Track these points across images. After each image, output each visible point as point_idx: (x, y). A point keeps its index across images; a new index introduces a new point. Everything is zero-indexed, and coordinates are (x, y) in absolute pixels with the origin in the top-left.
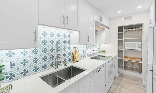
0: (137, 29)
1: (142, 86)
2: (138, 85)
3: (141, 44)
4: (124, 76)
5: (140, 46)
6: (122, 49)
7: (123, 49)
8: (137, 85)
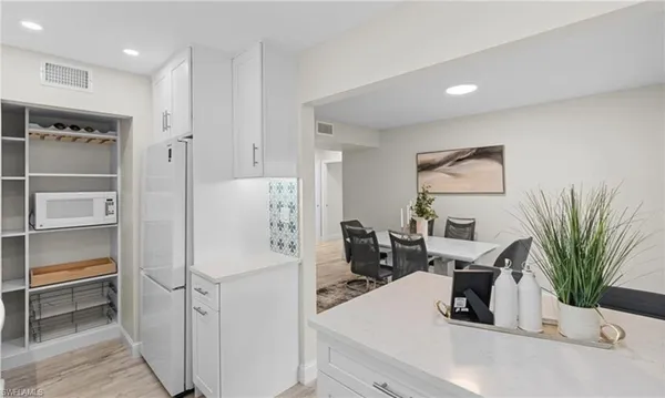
0: (96, 135)
1: (132, 366)
2: (120, 370)
3: (114, 200)
4: (39, 374)
5: (111, 208)
6: (19, 231)
7: (27, 233)
8: (117, 371)
